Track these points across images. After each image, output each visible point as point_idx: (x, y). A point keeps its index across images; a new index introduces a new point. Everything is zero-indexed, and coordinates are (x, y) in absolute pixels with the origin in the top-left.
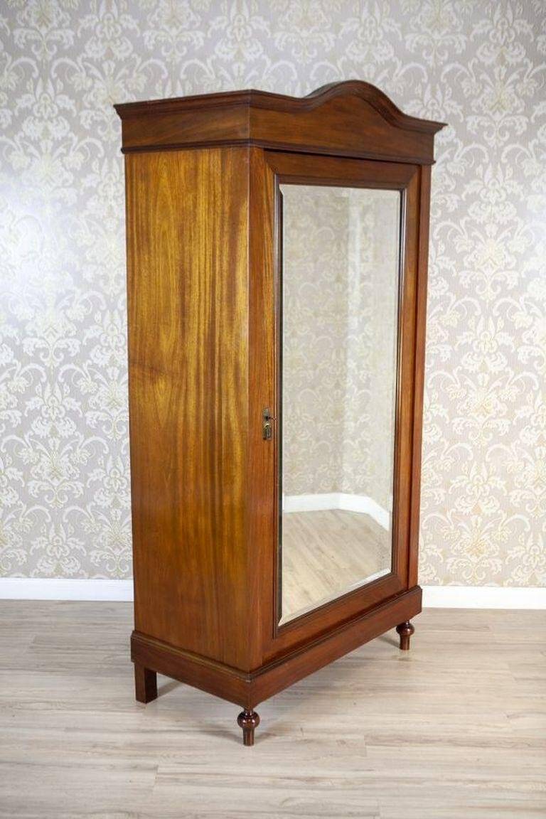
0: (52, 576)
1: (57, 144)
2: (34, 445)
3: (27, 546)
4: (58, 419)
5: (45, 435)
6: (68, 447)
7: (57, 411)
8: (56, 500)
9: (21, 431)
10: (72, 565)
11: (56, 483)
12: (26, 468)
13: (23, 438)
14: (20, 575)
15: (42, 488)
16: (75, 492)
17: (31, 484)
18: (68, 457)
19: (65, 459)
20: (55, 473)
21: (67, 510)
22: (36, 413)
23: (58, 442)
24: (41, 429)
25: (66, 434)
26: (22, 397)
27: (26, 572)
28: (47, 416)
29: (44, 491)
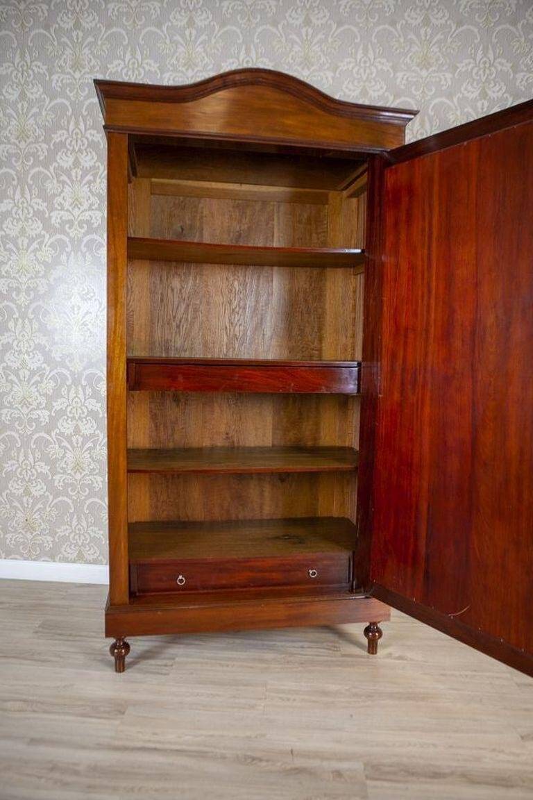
0: (74, 562)
1: (85, 172)
2: (60, 442)
3: (53, 533)
4: (80, 418)
5: (69, 433)
6: (90, 444)
7: (80, 411)
8: (78, 492)
9: (49, 429)
10: (92, 551)
11: (78, 476)
12: (52, 463)
13: (50, 435)
14: (47, 559)
15: (66, 481)
16: (95, 485)
17: (57, 477)
18: (89, 453)
19: (87, 455)
20: (78, 467)
21: (88, 502)
22: (61, 413)
23: (81, 439)
24: (66, 427)
25: (87, 432)
26: (50, 399)
27: (52, 556)
28: (71, 415)
29: (68, 483)
